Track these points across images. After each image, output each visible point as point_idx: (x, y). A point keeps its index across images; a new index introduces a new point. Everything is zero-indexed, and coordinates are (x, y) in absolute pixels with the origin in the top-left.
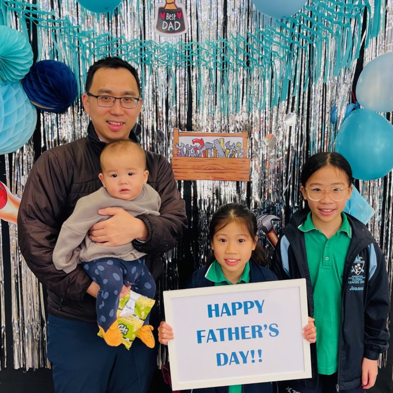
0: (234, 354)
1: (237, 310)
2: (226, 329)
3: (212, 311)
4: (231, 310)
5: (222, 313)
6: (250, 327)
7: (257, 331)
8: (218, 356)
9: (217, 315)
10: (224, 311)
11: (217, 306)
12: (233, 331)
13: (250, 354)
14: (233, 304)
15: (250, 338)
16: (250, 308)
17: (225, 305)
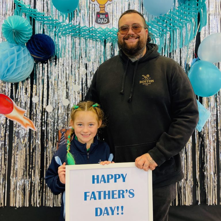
0: (106, 209)
1: (110, 180)
2: (102, 191)
3: (95, 179)
4: (106, 179)
5: (101, 181)
6: (117, 191)
7: (121, 194)
8: (96, 209)
9: (98, 182)
10: (102, 180)
11: (98, 176)
12: (107, 193)
13: (116, 209)
14: (108, 176)
15: (117, 198)
16: (118, 179)
17: (103, 176)
